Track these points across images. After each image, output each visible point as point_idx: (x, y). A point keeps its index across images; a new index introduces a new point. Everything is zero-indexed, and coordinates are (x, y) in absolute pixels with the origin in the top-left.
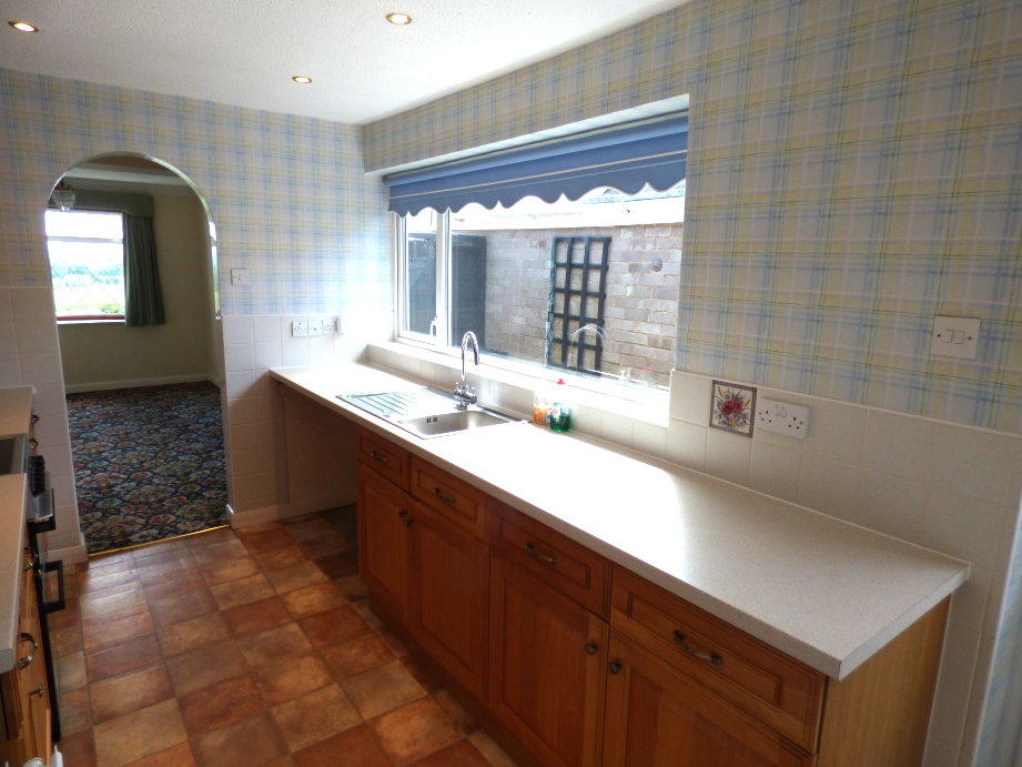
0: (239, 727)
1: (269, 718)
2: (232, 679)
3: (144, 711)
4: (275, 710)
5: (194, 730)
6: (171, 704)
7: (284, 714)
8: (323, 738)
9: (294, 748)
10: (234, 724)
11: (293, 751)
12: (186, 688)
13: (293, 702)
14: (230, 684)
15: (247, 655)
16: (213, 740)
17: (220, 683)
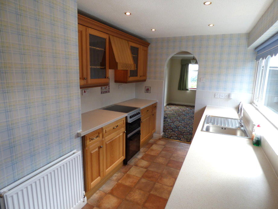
0: (149, 181)
1: (154, 184)
2: (157, 173)
3: (141, 168)
4: (157, 183)
5: (143, 177)
6: (145, 170)
7: (158, 185)
8: (158, 195)
9: (152, 193)
10: (149, 180)
11: (151, 193)
12: (150, 169)
13: (161, 185)
14: (156, 173)
15: (165, 170)
16: (143, 180)
17: (155, 172)
